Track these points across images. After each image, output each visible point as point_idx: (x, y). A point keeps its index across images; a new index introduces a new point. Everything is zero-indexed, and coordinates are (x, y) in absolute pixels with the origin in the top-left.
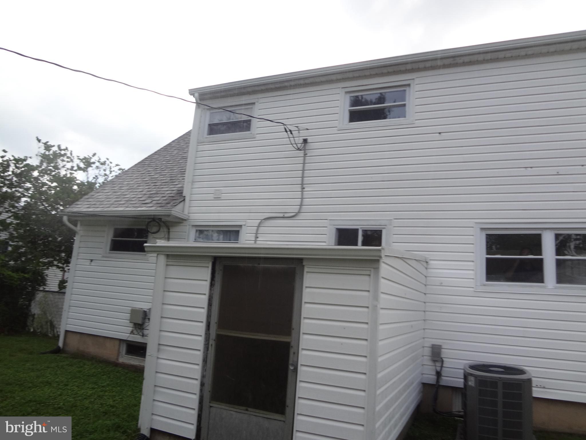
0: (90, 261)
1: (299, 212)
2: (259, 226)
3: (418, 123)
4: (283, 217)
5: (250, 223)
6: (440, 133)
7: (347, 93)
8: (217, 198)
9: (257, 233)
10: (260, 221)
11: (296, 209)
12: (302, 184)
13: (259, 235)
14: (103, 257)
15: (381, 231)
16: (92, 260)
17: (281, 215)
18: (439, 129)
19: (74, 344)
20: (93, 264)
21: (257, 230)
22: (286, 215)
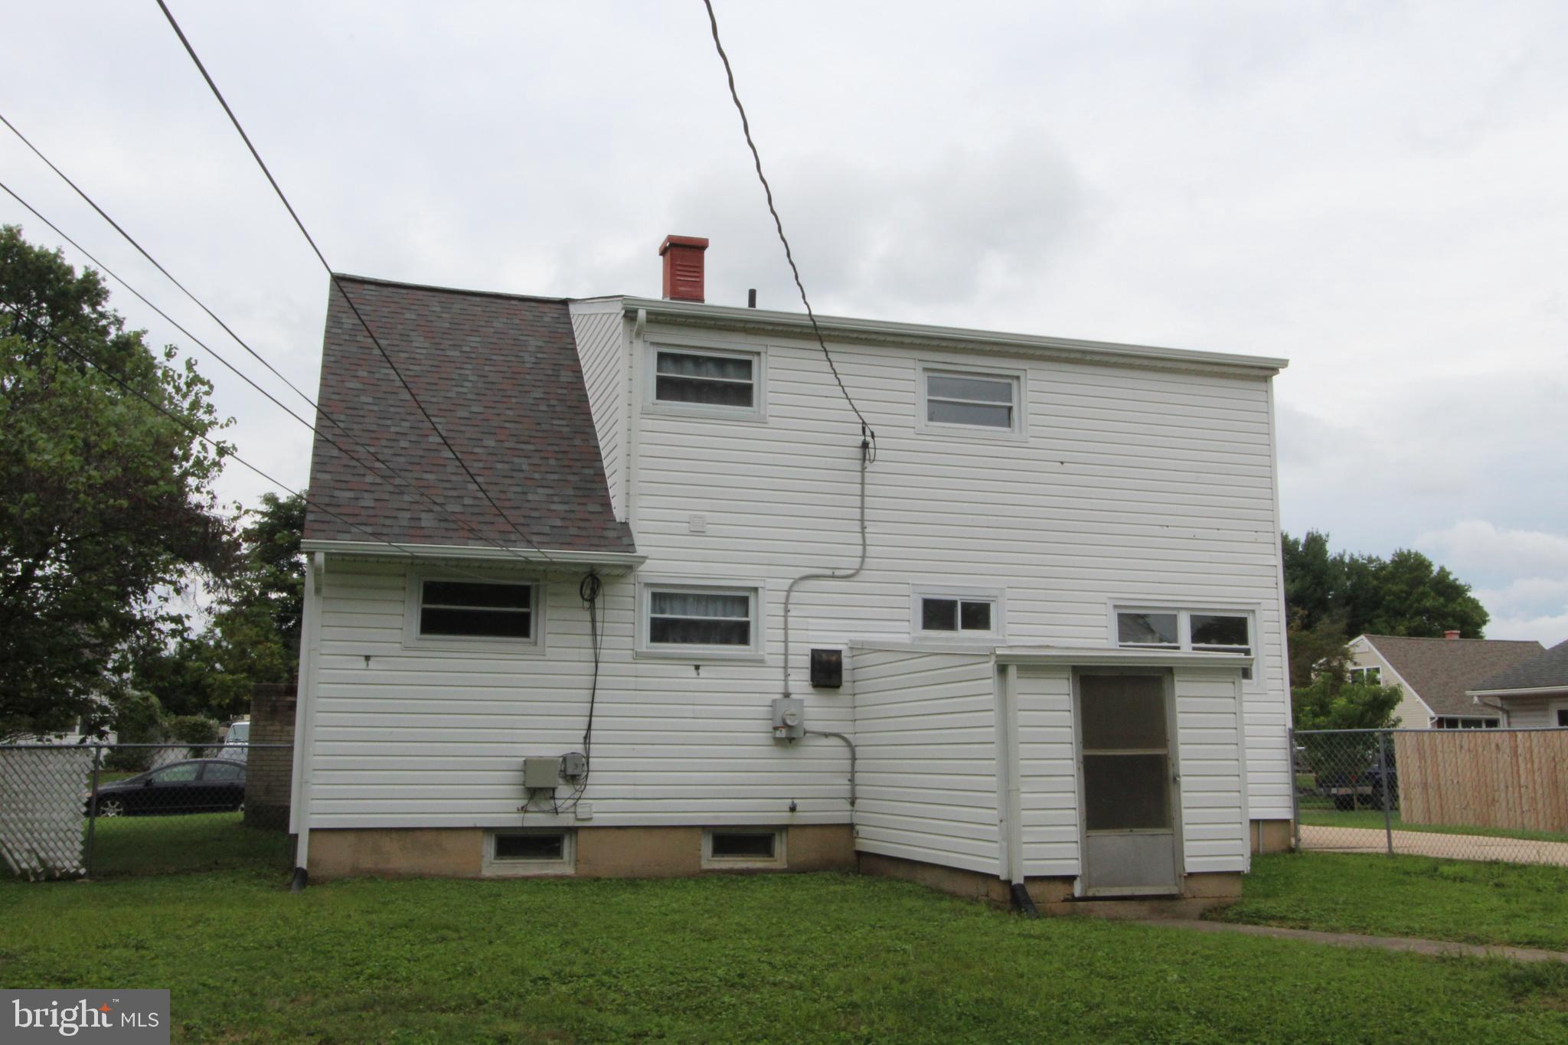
0: (363, 658)
1: (861, 568)
2: (789, 591)
3: (1033, 442)
4: (833, 577)
5: (771, 583)
6: (1062, 463)
7: (926, 369)
8: (700, 533)
9: (786, 604)
10: (792, 581)
11: (856, 562)
12: (862, 520)
13: (790, 606)
14: (406, 648)
15: (988, 606)
16: (368, 658)
17: (829, 572)
18: (1061, 456)
19: (340, 856)
20: (372, 664)
21: (788, 597)
22: (838, 573)
